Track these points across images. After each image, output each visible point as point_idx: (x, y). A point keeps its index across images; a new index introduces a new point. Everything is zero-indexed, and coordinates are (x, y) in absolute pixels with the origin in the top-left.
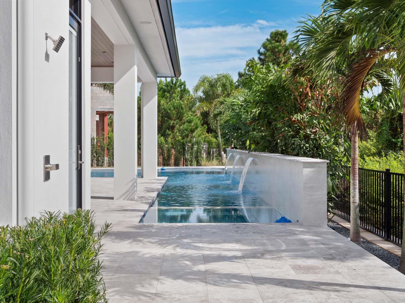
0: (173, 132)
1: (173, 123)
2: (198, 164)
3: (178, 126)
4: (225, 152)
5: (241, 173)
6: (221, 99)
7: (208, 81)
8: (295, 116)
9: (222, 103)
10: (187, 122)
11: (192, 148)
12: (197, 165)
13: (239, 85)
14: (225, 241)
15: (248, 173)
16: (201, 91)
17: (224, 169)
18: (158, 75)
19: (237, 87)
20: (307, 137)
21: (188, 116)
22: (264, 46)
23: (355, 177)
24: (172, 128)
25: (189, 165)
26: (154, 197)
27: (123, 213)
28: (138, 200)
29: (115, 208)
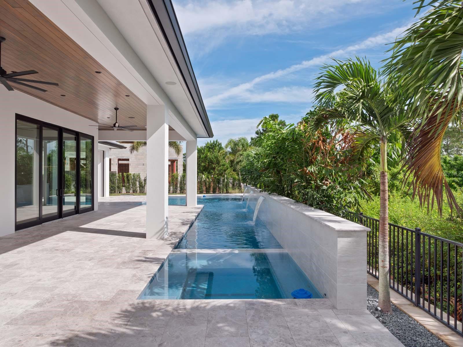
0: (214, 171)
2: (227, 192)
6: (241, 153)
7: (233, 142)
8: (309, 168)
13: (251, 145)
16: (229, 148)
17: (242, 196)
18: (198, 136)
21: (222, 162)
23: (385, 238)
25: (222, 193)
26: (183, 233)
27: (137, 268)
28: (169, 239)
29: (137, 254)
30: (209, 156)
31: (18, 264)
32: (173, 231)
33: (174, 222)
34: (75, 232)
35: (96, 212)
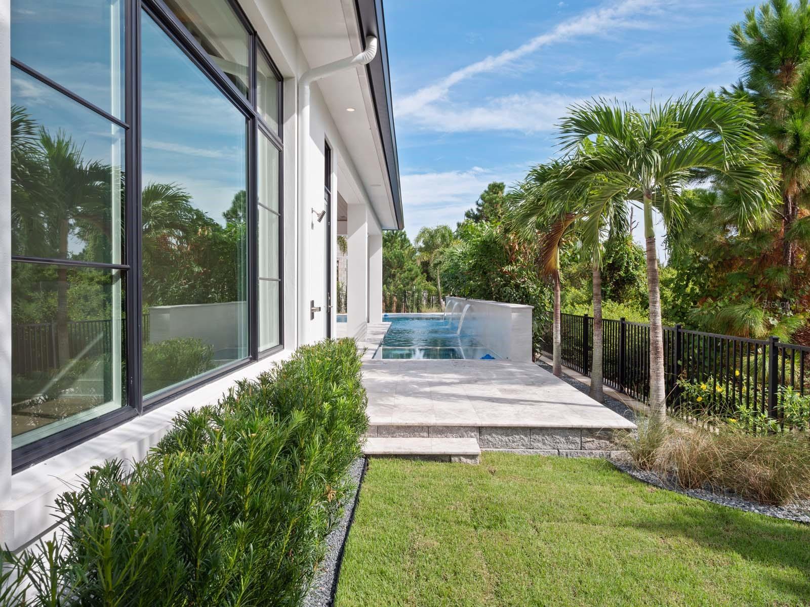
0: (394, 280)
1: (395, 272)
2: (419, 310)
3: (398, 274)
4: (444, 299)
5: (459, 319)
6: (441, 249)
7: (428, 232)
8: (506, 267)
9: (441, 253)
10: (408, 270)
11: (413, 296)
12: (418, 312)
13: (457, 236)
14: (445, 372)
15: (465, 319)
16: (422, 241)
17: (443, 315)
18: (383, 228)
19: (456, 238)
20: (517, 286)
21: (408, 265)
22: (482, 197)
23: (557, 321)
24: (394, 276)
25: (410, 311)
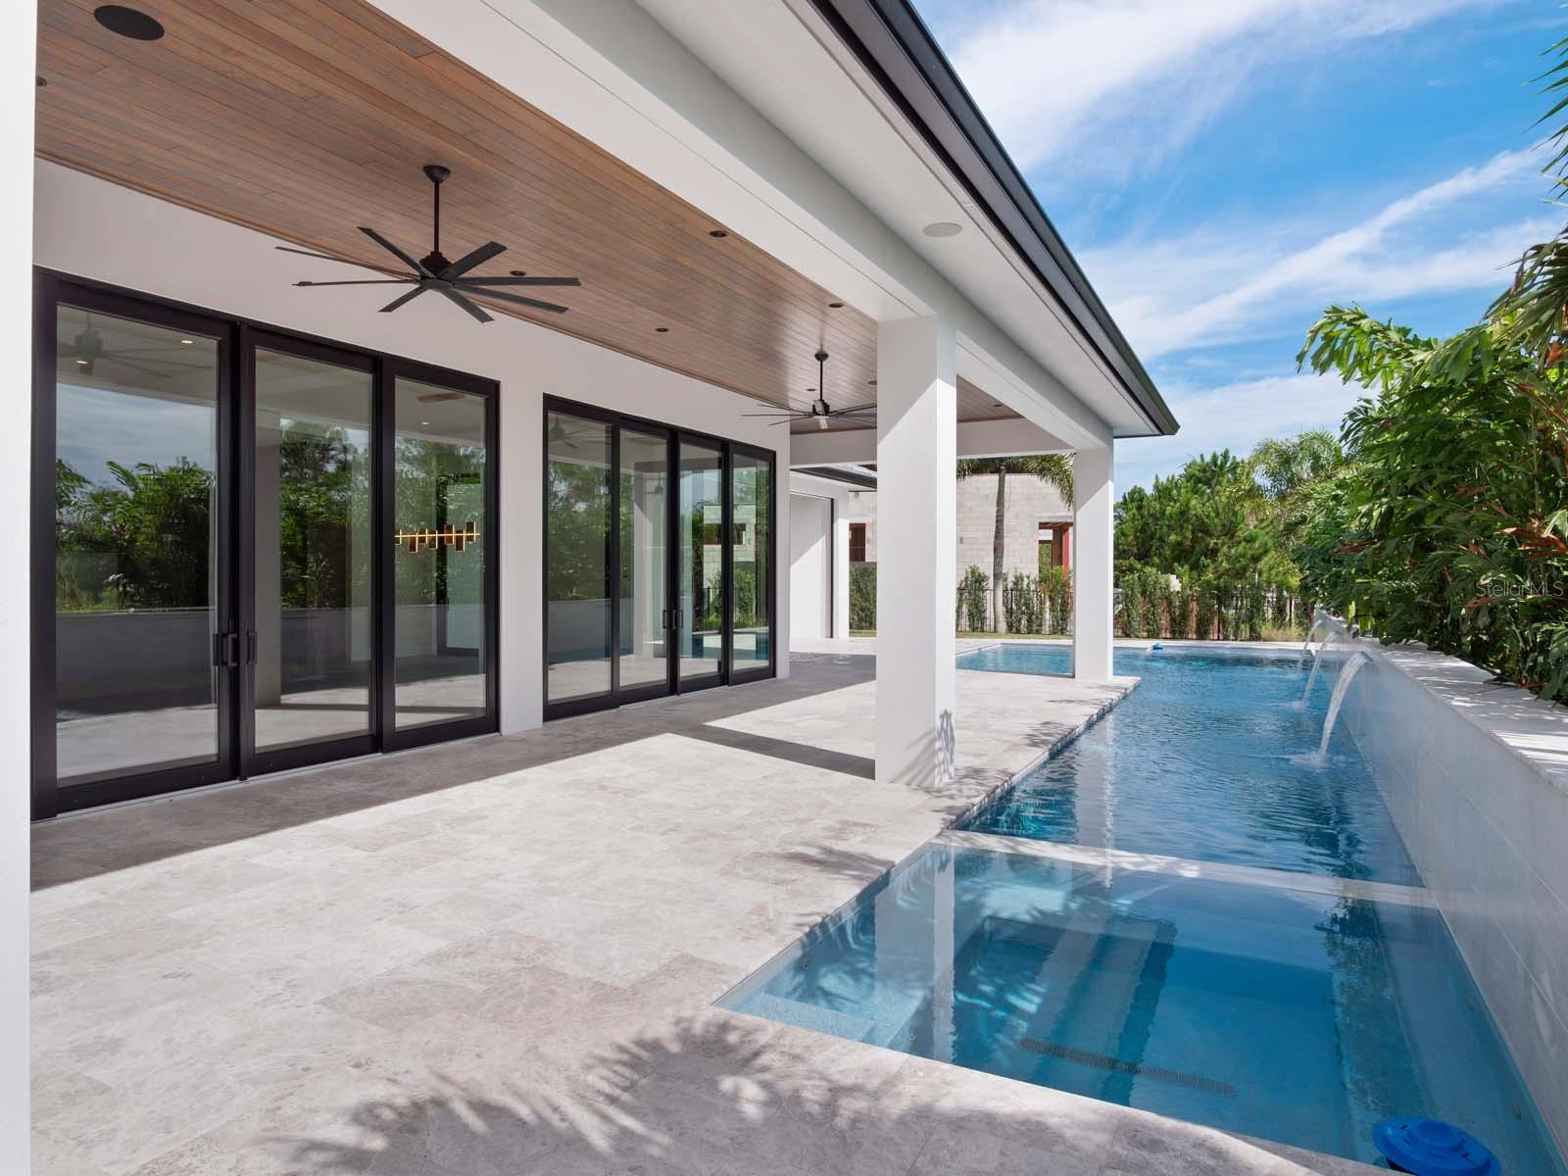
0: (1214, 561)
1: (1216, 544)
2: (1254, 634)
7: (1276, 451)
8: (1556, 519)
12: (1251, 639)
18: (1115, 433)
25: (1232, 637)
26: (1013, 775)
27: (784, 882)
28: (946, 793)
29: (815, 834)
30: (1195, 509)
31: (486, 817)
32: (977, 763)
33: (1000, 731)
34: (686, 739)
35: (782, 681)
